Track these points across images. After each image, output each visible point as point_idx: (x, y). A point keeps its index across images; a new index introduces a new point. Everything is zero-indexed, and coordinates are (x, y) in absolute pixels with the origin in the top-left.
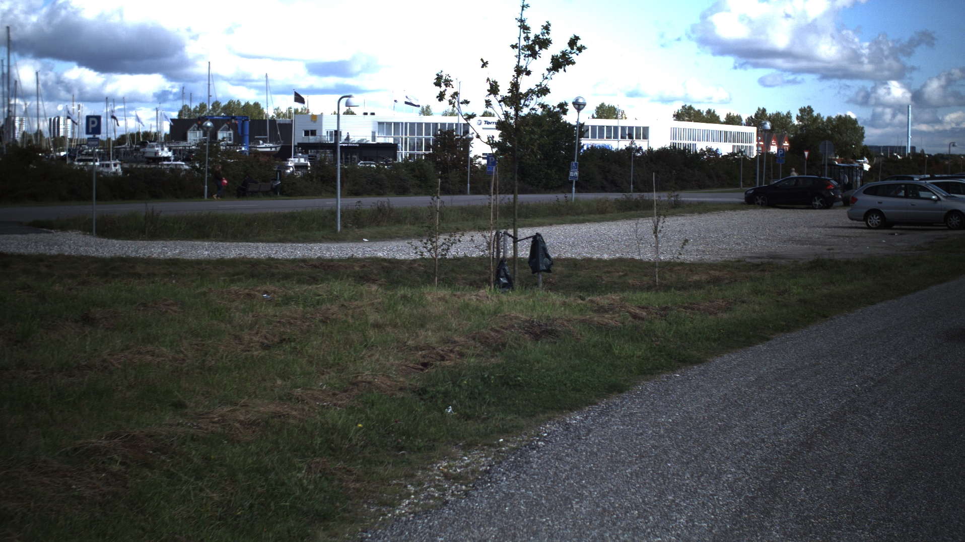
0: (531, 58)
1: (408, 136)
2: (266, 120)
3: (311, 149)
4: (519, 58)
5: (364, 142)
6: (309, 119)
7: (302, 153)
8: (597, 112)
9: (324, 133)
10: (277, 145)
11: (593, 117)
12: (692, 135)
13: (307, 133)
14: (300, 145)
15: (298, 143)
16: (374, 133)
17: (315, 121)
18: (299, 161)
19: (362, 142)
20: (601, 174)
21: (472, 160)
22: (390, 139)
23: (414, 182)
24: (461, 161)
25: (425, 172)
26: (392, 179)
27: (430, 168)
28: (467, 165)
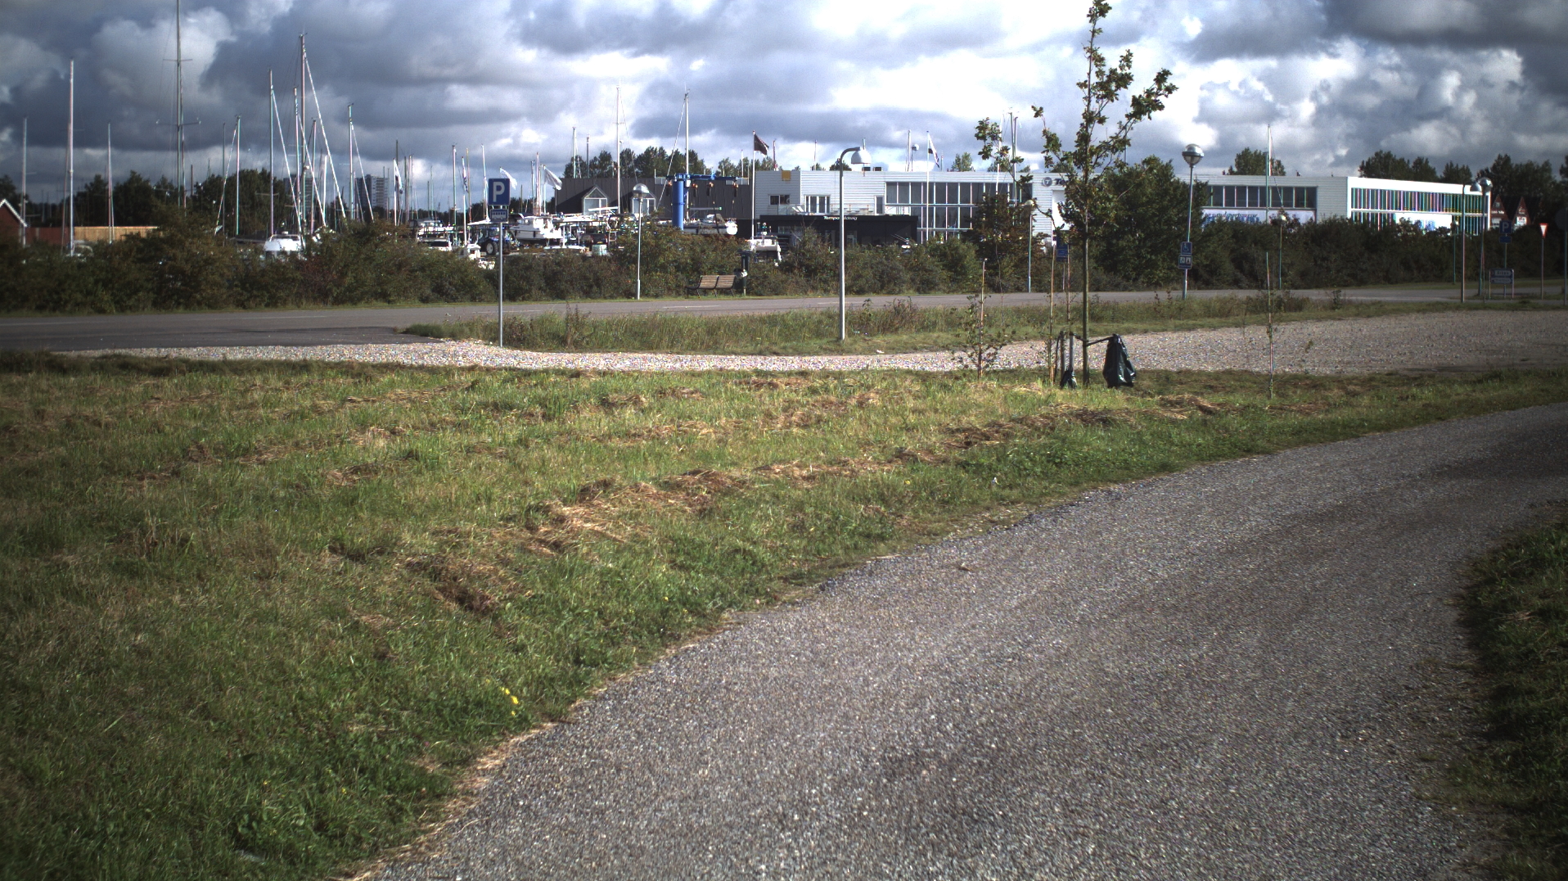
0: (1105, 100)
1: (935, 203)
3: (781, 225)
4: (1090, 102)
5: (865, 213)
6: (777, 177)
7: (769, 231)
8: (1238, 164)
9: (803, 200)
11: (1232, 172)
12: (1387, 199)
13: (774, 200)
14: (763, 218)
15: (761, 216)
16: (880, 200)
17: (787, 181)
18: (764, 242)
19: (861, 213)
20: (1233, 261)
21: (1035, 241)
22: (906, 209)
23: (945, 274)
24: (1018, 242)
25: (961, 258)
26: (912, 269)
27: (969, 251)
28: (1026, 249)
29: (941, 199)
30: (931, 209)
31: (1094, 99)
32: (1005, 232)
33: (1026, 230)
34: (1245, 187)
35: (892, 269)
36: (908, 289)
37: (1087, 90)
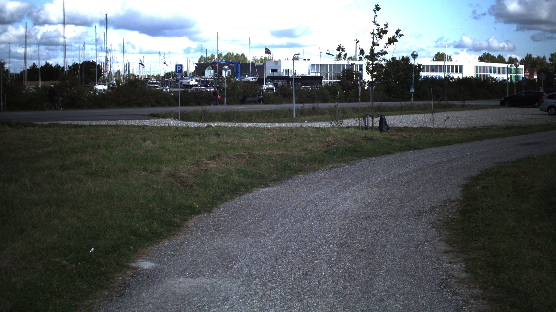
1: (328, 72)
2: (249, 64)
3: (275, 80)
5: (304, 75)
6: (274, 63)
7: (270, 82)
8: (436, 57)
9: (282, 71)
10: (256, 78)
11: (434, 60)
13: (272, 71)
14: (268, 77)
15: (268, 76)
16: (309, 70)
17: (277, 64)
18: (269, 86)
22: (318, 74)
23: (331, 96)
25: (337, 91)
26: (319, 94)
29: (331, 70)
30: (327, 74)
34: (437, 66)
35: (312, 94)
36: (318, 102)
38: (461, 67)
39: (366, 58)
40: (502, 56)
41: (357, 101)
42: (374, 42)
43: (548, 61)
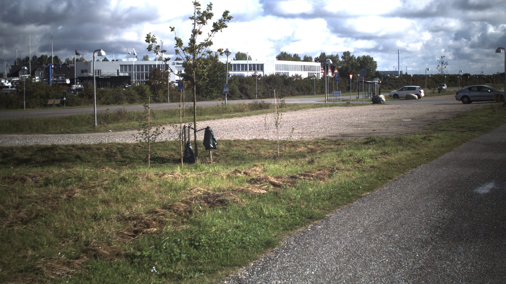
0: (202, 25)
1: (136, 71)
3: (85, 80)
4: (195, 25)
6: (84, 64)
7: (80, 82)
8: (236, 57)
9: (92, 71)
11: (234, 60)
12: (286, 67)
13: (82, 71)
15: (78, 77)
16: (118, 71)
17: (87, 65)
18: (77, 86)
19: (112, 75)
20: (239, 89)
21: (170, 84)
22: (127, 74)
23: (139, 96)
24: (164, 84)
25: (144, 91)
26: (127, 95)
27: (147, 89)
28: (167, 87)
29: (138, 70)
30: (135, 73)
31: (196, 24)
32: (160, 81)
33: (167, 81)
34: (240, 64)
35: (119, 95)
36: (125, 102)
37: (194, 20)
38: (262, 66)
39: (185, 51)
40: (298, 55)
41: (165, 101)
42: (196, 28)
43: (341, 59)
